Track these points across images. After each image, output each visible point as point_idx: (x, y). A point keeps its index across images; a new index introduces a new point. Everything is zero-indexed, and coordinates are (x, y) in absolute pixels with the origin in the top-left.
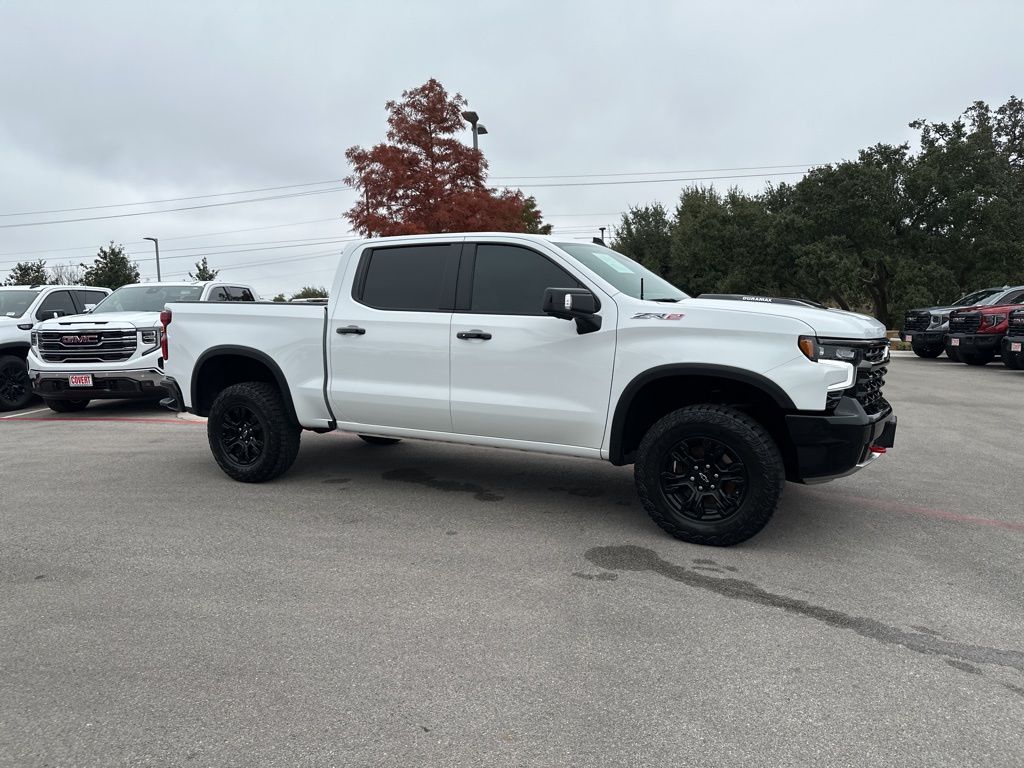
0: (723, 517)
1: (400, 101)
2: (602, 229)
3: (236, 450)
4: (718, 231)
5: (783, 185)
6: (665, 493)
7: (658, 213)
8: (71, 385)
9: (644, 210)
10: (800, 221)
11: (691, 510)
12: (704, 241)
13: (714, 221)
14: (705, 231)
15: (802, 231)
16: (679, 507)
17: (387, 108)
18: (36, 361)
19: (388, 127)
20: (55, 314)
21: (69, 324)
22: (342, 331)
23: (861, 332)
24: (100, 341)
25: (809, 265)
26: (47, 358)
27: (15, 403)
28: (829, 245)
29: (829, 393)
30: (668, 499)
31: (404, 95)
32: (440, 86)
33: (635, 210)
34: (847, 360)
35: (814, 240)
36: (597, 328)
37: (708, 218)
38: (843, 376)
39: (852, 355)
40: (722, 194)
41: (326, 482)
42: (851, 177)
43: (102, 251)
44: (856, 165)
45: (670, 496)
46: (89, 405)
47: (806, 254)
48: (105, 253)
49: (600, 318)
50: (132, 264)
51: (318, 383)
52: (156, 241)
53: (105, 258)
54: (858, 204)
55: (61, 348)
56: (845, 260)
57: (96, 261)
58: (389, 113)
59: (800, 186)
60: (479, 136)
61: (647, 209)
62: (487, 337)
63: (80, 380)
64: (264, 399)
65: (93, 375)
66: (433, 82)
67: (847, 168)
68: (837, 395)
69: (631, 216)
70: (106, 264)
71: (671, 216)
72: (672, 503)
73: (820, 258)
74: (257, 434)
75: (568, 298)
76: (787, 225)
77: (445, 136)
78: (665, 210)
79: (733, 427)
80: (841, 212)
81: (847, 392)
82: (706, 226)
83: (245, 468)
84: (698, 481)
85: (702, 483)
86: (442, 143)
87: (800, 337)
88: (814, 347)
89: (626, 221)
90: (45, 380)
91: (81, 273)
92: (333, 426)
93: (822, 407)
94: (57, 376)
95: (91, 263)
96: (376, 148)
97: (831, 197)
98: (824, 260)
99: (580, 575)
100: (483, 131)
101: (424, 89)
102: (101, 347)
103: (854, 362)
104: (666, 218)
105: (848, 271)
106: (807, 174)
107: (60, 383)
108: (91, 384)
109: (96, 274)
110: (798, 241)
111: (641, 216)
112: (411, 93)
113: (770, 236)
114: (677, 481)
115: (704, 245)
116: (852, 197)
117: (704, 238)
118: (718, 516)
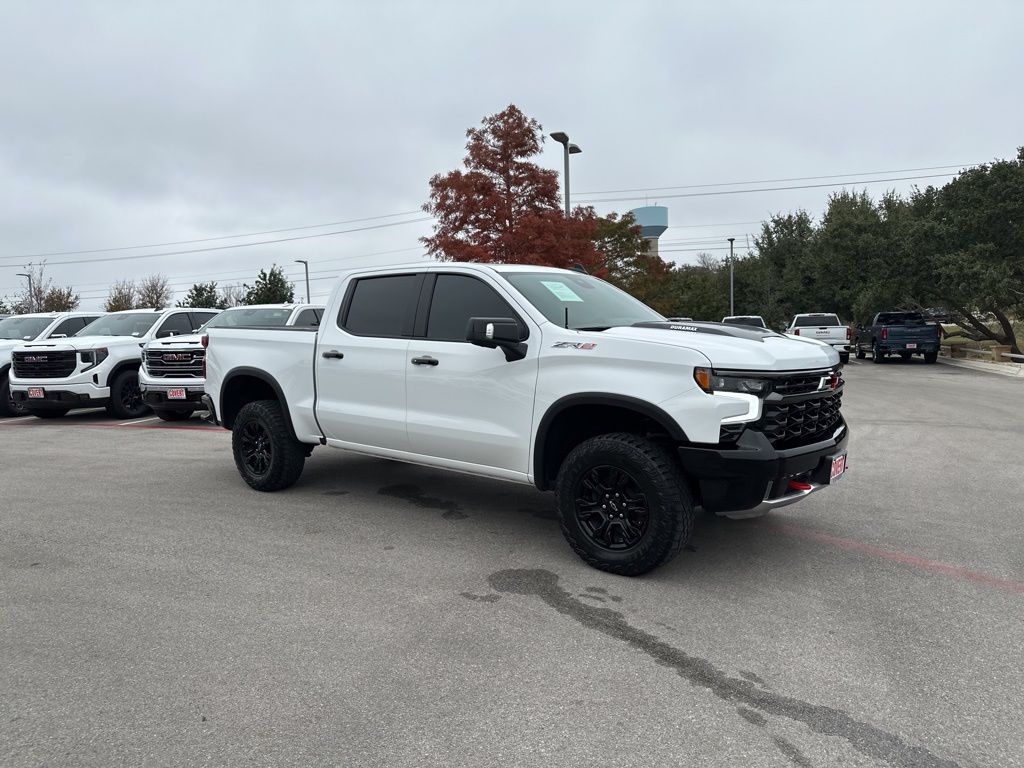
0: (629, 546)
1: (479, 127)
2: (732, 240)
3: (252, 461)
4: (851, 240)
5: (930, 189)
6: (580, 519)
7: (803, 221)
8: (170, 397)
9: (786, 218)
10: (941, 229)
11: (602, 539)
12: (836, 251)
13: (847, 230)
14: (837, 240)
15: (943, 239)
16: (591, 534)
17: (467, 135)
18: (144, 376)
19: (467, 153)
20: (172, 334)
21: (169, 343)
22: (327, 356)
23: (769, 364)
24: (192, 359)
25: (949, 277)
26: (153, 373)
27: (135, 412)
28: (973, 254)
29: (722, 426)
30: (582, 526)
31: (483, 122)
32: (519, 112)
33: (776, 218)
34: (752, 392)
35: (956, 249)
36: (522, 356)
37: (841, 227)
38: (745, 408)
39: (760, 388)
40: (876, 200)
41: (326, 494)
42: (1004, 178)
43: (262, 273)
44: (1012, 166)
45: (584, 523)
46: (192, 415)
47: (946, 264)
48: (265, 275)
49: (526, 346)
50: (289, 285)
51: (308, 403)
52: (306, 263)
53: (264, 279)
54: (1009, 208)
55: (163, 365)
56: (991, 270)
57: (257, 282)
58: (470, 140)
59: (947, 188)
60: (570, 155)
61: (790, 217)
62: (434, 363)
63: (176, 393)
64: (272, 416)
65: (186, 389)
66: (512, 108)
67: (1002, 169)
68: (738, 428)
69: (772, 225)
70: (266, 285)
71: (816, 222)
72: (585, 530)
73: (961, 268)
74: (268, 448)
75: (490, 328)
76: (925, 233)
77: (520, 160)
78: (810, 218)
79: (635, 457)
80: (990, 218)
81: (751, 425)
82: (840, 236)
83: (258, 478)
84: (609, 510)
85: (613, 512)
86: (520, 166)
87: (696, 369)
88: (710, 379)
89: (767, 230)
90: (150, 393)
91: (244, 293)
92: (323, 441)
93: (716, 440)
94: (158, 389)
95: (252, 283)
96: (451, 174)
97: (979, 201)
98: (966, 271)
99: (467, 596)
100: (575, 150)
101: (503, 115)
102: (193, 364)
103: (759, 394)
104: (812, 226)
105: (994, 282)
106: (957, 177)
107: (160, 396)
108: (184, 397)
109: (256, 294)
110: (939, 250)
111: (783, 224)
112: (491, 119)
113: (907, 245)
114: (590, 508)
115: (835, 255)
116: (1003, 201)
117: (836, 247)
118: (624, 545)
